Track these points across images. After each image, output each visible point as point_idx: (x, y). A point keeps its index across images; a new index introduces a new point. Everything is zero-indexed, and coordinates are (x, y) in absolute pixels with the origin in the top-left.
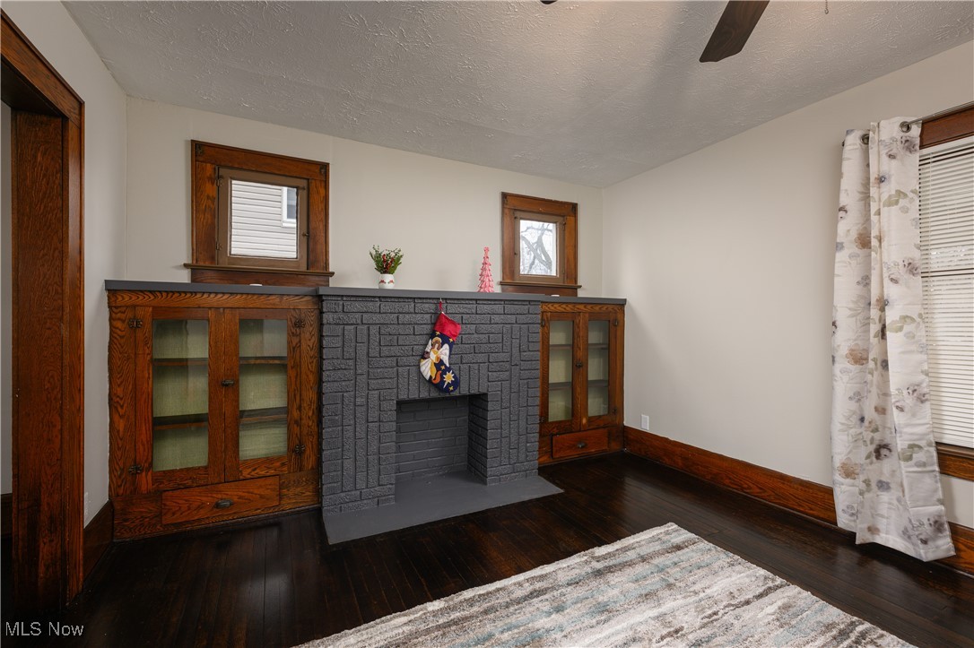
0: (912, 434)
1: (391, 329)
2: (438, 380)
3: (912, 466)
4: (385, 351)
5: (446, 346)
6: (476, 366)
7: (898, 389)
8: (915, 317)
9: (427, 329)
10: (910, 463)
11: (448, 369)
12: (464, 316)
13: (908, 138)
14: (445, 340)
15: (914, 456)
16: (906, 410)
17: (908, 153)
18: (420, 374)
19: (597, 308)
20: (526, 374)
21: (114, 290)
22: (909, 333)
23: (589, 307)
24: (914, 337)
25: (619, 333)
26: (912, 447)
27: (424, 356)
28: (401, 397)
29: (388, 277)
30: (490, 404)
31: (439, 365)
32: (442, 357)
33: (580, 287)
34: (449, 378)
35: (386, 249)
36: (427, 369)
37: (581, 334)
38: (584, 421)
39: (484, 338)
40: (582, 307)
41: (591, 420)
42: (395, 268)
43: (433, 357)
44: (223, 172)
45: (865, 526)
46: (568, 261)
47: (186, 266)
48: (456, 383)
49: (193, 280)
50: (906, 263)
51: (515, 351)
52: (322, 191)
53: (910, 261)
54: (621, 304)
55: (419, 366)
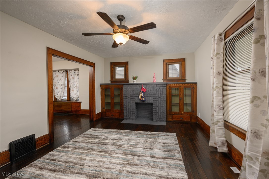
0: (217, 118)
1: (134, 90)
2: (142, 99)
3: (217, 126)
4: (133, 94)
5: (143, 93)
6: (150, 97)
7: (215, 106)
8: (219, 87)
9: (140, 90)
10: (217, 125)
11: (143, 97)
12: (148, 87)
13: (221, 38)
14: (143, 92)
15: (218, 124)
16: (217, 111)
17: (221, 42)
18: (139, 98)
19: (187, 85)
20: (162, 100)
21: (101, 85)
22: (217, 91)
23: (184, 84)
24: (219, 92)
25: (195, 91)
26: (217, 121)
27: (139, 95)
28: (136, 102)
29: (135, 81)
30: (154, 105)
31: (142, 96)
32: (142, 95)
33: (186, 79)
34: (143, 99)
35: (135, 75)
36: (140, 97)
37: (181, 91)
38: (183, 113)
39: (152, 92)
40: (181, 85)
41: (185, 113)
42: (136, 79)
43: (141, 95)
44: (114, 66)
45: (213, 142)
46: (182, 73)
47: (110, 81)
48: (145, 100)
49: (111, 83)
50: (217, 72)
51: (159, 95)
52: (127, 66)
53: (219, 72)
54: (196, 83)
55: (139, 97)
